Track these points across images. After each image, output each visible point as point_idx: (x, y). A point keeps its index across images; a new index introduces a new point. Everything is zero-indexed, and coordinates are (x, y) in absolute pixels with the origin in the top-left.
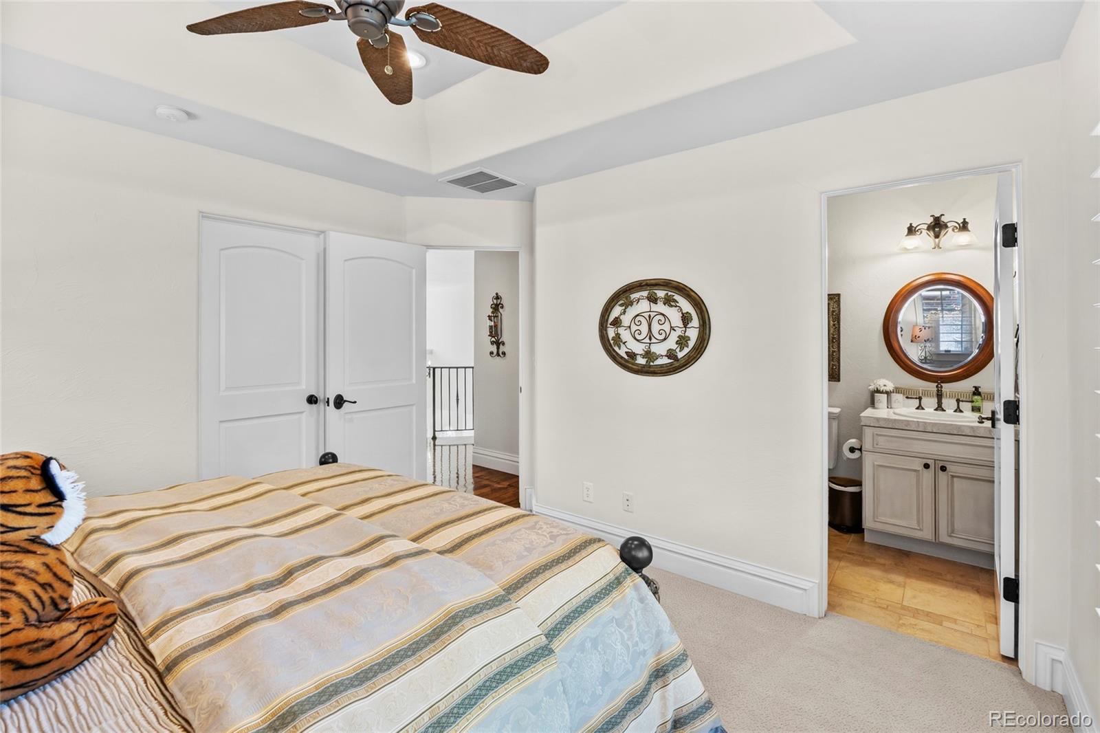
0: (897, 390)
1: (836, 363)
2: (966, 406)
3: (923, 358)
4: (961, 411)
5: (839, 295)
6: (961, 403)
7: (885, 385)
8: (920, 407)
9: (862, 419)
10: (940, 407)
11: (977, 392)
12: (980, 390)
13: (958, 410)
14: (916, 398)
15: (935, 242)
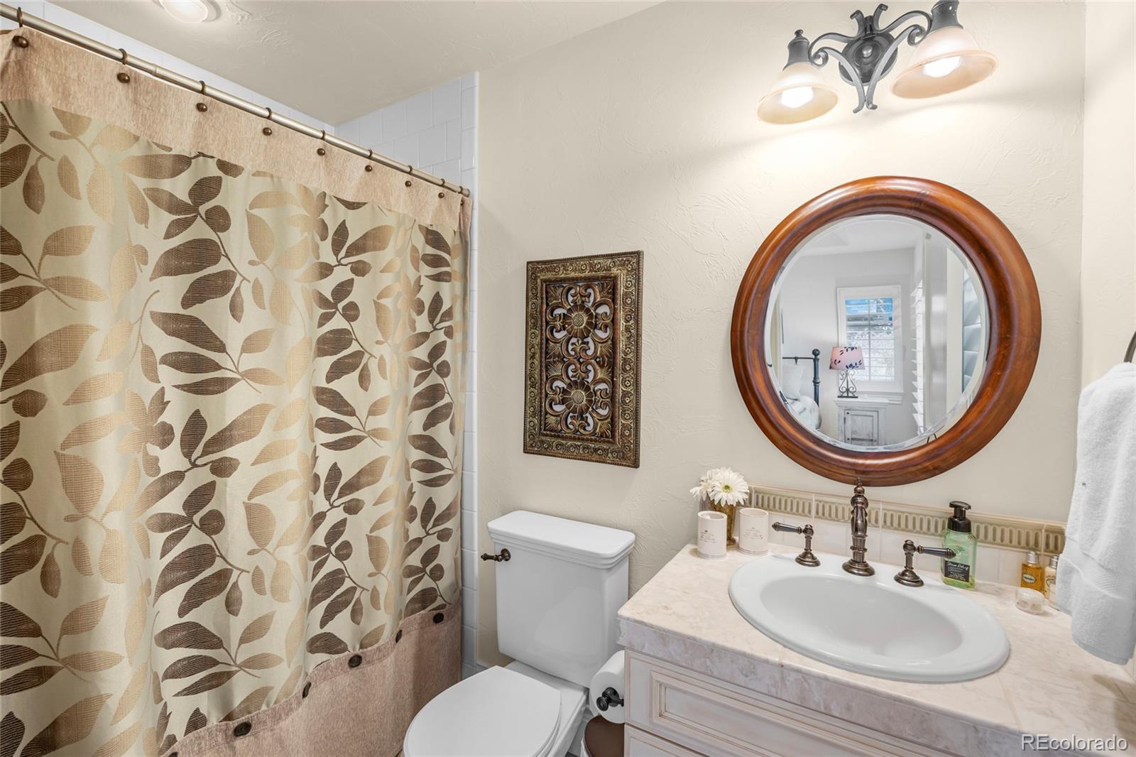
0: (757, 499)
1: (630, 422)
2: (928, 569)
3: (844, 390)
4: (917, 582)
5: (638, 255)
6: (916, 553)
7: (727, 487)
8: (807, 558)
9: (623, 626)
10: (858, 564)
11: (959, 520)
12: (968, 514)
13: (909, 577)
14: (799, 531)
15: (861, 93)
